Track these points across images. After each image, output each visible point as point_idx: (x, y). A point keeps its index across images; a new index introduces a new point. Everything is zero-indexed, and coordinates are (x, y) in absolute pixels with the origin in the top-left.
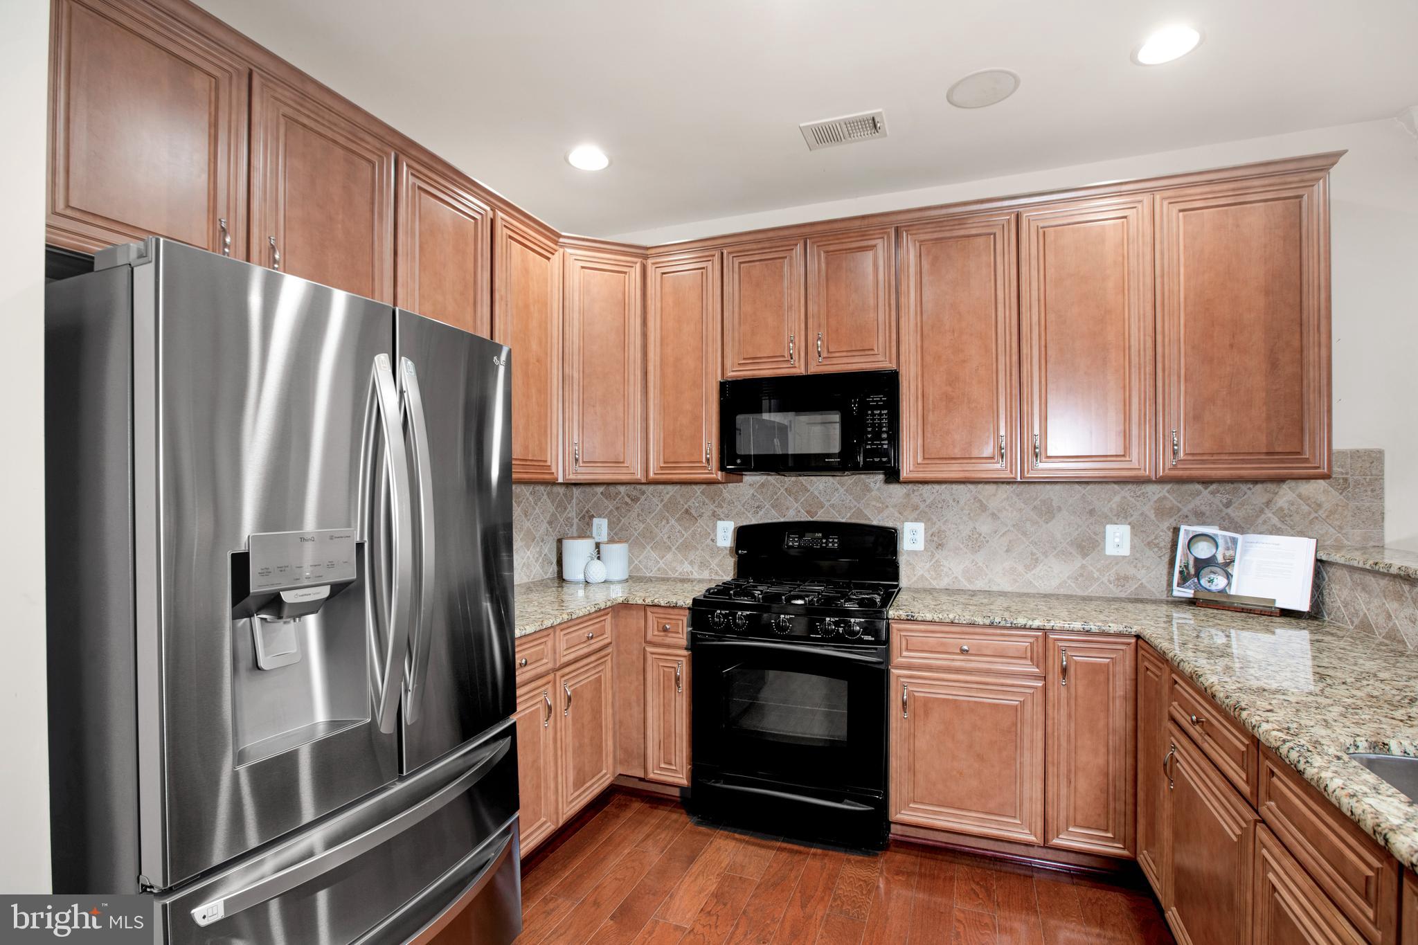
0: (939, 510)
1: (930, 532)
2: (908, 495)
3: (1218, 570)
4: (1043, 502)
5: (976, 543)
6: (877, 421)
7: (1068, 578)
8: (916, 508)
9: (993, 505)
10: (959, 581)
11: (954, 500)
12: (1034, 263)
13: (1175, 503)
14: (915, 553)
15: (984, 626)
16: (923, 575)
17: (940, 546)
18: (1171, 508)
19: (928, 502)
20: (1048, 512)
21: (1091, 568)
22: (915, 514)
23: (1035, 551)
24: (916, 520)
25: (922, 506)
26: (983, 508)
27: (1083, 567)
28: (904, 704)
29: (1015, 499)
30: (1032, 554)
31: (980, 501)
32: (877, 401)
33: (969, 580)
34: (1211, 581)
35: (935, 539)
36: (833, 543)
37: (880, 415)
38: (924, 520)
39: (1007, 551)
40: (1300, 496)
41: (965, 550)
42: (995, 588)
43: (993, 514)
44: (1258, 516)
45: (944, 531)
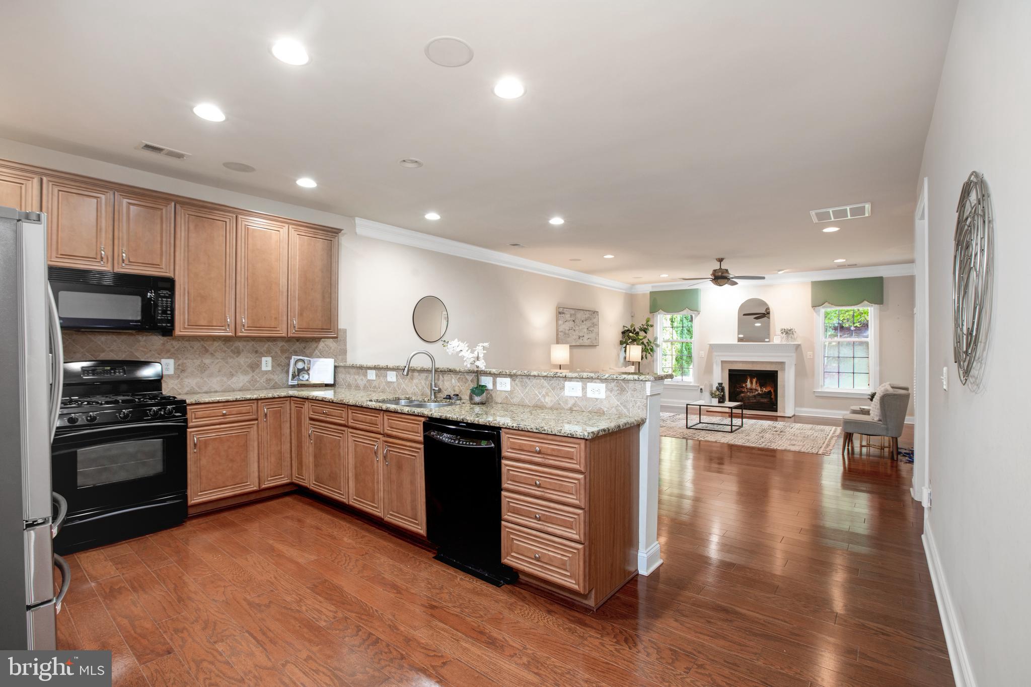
0: (183, 352)
1: (177, 364)
2: (163, 344)
3: (305, 372)
4: (236, 347)
5: (203, 368)
6: (164, 304)
7: (247, 382)
8: (168, 351)
9: (211, 349)
10: (194, 389)
11: (191, 347)
13: (288, 347)
14: (169, 376)
15: (233, 401)
16: (173, 387)
17: (183, 371)
18: (286, 350)
19: (176, 347)
20: (238, 352)
21: (256, 377)
22: (168, 355)
23: (232, 371)
24: (169, 358)
25: (172, 350)
26: (207, 351)
27: (253, 376)
28: (195, 445)
29: (223, 346)
30: (231, 372)
31: (205, 347)
32: (165, 294)
33: (199, 388)
34: (303, 377)
35: (180, 367)
36: (119, 372)
37: (167, 301)
38: (174, 358)
39: (219, 371)
40: (325, 345)
41: (197, 372)
42: (213, 390)
43: (212, 354)
44: (313, 352)
45: (185, 363)
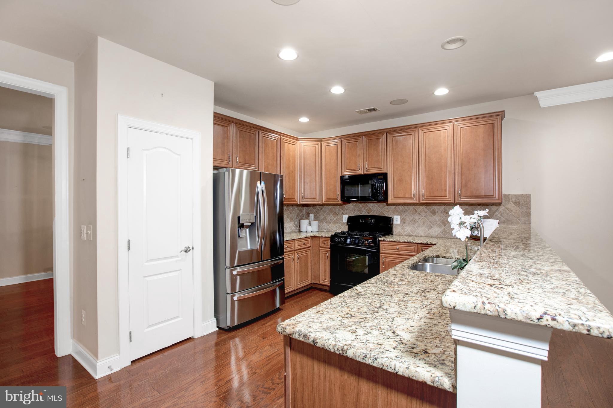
0: (404, 212)
1: (402, 218)
2: (395, 208)
3: (475, 229)
4: (433, 210)
5: (414, 222)
6: (382, 187)
7: (440, 232)
8: (397, 211)
9: (419, 211)
10: (410, 233)
11: (408, 209)
12: (422, 143)
13: (470, 210)
14: (397, 224)
15: (402, 242)
16: (399, 231)
17: (404, 222)
18: (469, 212)
19: (401, 209)
20: (434, 213)
21: (446, 229)
22: (397, 213)
23: (431, 224)
24: (397, 215)
25: (399, 211)
26: (416, 211)
27: (444, 229)
28: (383, 263)
29: (425, 209)
30: (430, 225)
31: (415, 209)
32: (380, 182)
33: (412, 232)
34: (474, 232)
35: (403, 220)
36: (373, 221)
37: (381, 185)
38: (400, 215)
39: (423, 224)
41: (411, 224)
42: (420, 235)
43: (419, 213)
45: (405, 218)
